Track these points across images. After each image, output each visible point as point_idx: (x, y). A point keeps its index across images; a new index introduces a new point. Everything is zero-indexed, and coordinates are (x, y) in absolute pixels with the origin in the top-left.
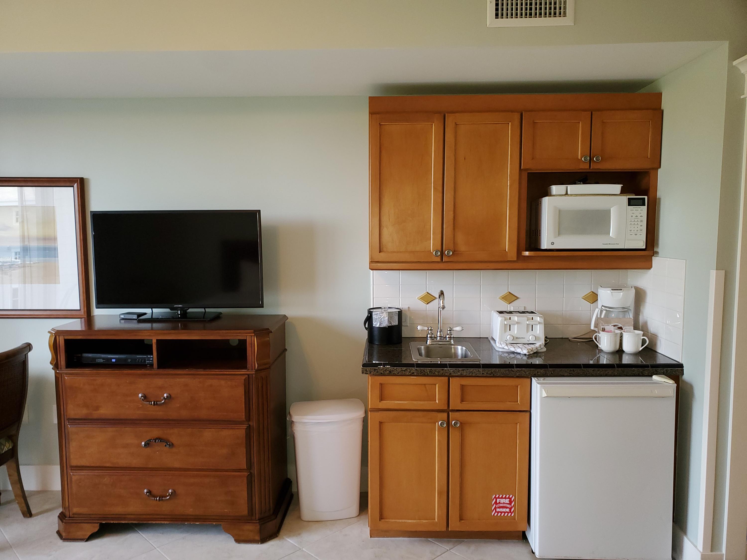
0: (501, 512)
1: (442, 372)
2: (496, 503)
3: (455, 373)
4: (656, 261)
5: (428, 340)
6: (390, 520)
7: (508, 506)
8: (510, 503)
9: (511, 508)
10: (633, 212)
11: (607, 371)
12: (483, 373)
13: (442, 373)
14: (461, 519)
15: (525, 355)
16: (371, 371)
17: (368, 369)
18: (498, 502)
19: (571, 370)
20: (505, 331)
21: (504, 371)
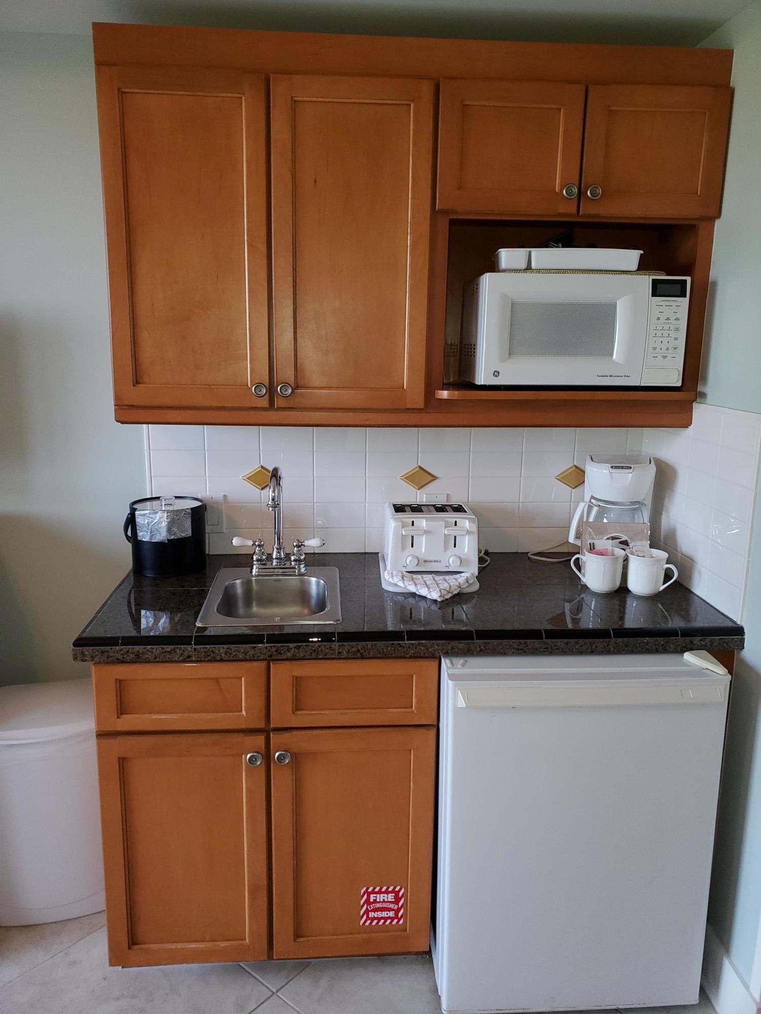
0: (379, 919)
1: (253, 652)
2: (368, 902)
3: (280, 653)
4: (699, 411)
5: (255, 567)
6: (152, 946)
7: (392, 906)
8: (397, 899)
9: (399, 910)
10: (661, 309)
11: (594, 643)
12: (340, 653)
13: (253, 655)
14: (297, 935)
15: (435, 601)
16: (94, 655)
17: (87, 650)
18: (372, 900)
19: (520, 643)
20: (403, 548)
21: (382, 647)
